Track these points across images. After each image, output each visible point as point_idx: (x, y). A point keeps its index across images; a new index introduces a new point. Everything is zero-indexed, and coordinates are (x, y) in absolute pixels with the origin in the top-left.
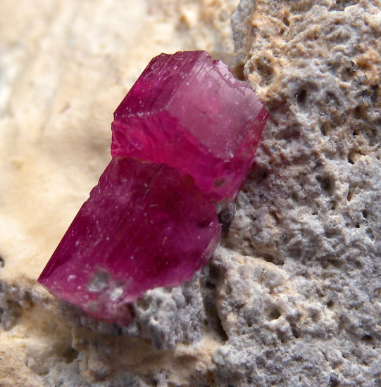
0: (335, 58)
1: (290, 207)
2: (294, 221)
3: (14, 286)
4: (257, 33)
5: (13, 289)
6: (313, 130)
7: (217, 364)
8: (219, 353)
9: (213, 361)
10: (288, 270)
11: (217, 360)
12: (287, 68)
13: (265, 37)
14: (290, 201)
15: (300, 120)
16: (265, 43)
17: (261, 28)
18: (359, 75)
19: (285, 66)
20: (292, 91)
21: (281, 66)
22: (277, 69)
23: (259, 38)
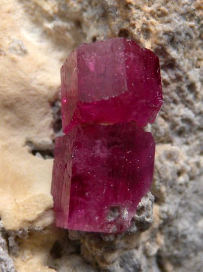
0: (184, 10)
1: (172, 109)
2: (177, 116)
3: (20, 230)
4: (131, 7)
5: (20, 232)
6: (182, 59)
7: (163, 219)
8: (163, 212)
9: (160, 218)
10: (178, 145)
11: (162, 217)
12: (158, 25)
13: (138, 8)
14: (172, 105)
15: (173, 56)
16: (140, 13)
17: (134, 3)
18: (197, 15)
19: (156, 25)
20: (167, 40)
21: (153, 25)
22: (152, 28)
23: (134, 11)
